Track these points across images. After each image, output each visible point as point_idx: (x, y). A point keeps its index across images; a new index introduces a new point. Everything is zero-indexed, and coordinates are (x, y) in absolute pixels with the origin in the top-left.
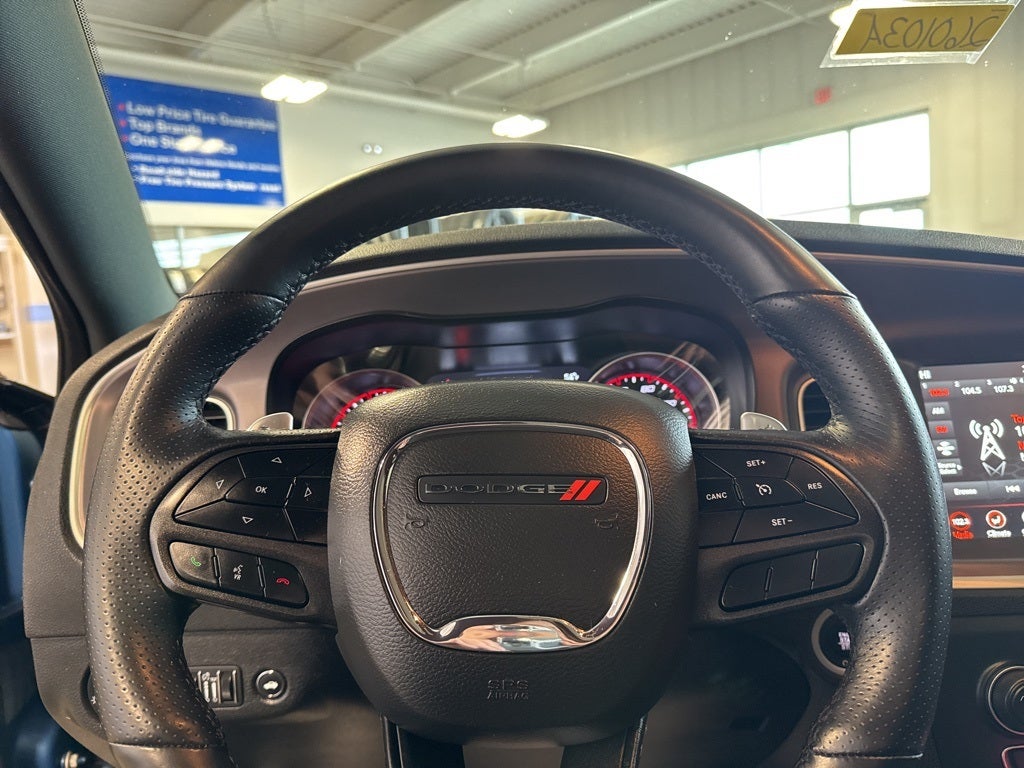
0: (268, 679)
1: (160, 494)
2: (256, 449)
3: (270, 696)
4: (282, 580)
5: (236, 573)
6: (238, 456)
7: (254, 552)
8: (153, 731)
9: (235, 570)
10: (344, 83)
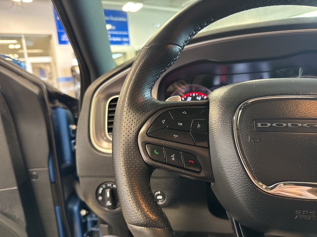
0: (158, 195)
1: (141, 125)
2: (175, 108)
3: (160, 201)
4: (191, 161)
5: (173, 157)
6: (169, 110)
7: (179, 149)
8: (145, 221)
9: (172, 156)
10: (148, 4)
